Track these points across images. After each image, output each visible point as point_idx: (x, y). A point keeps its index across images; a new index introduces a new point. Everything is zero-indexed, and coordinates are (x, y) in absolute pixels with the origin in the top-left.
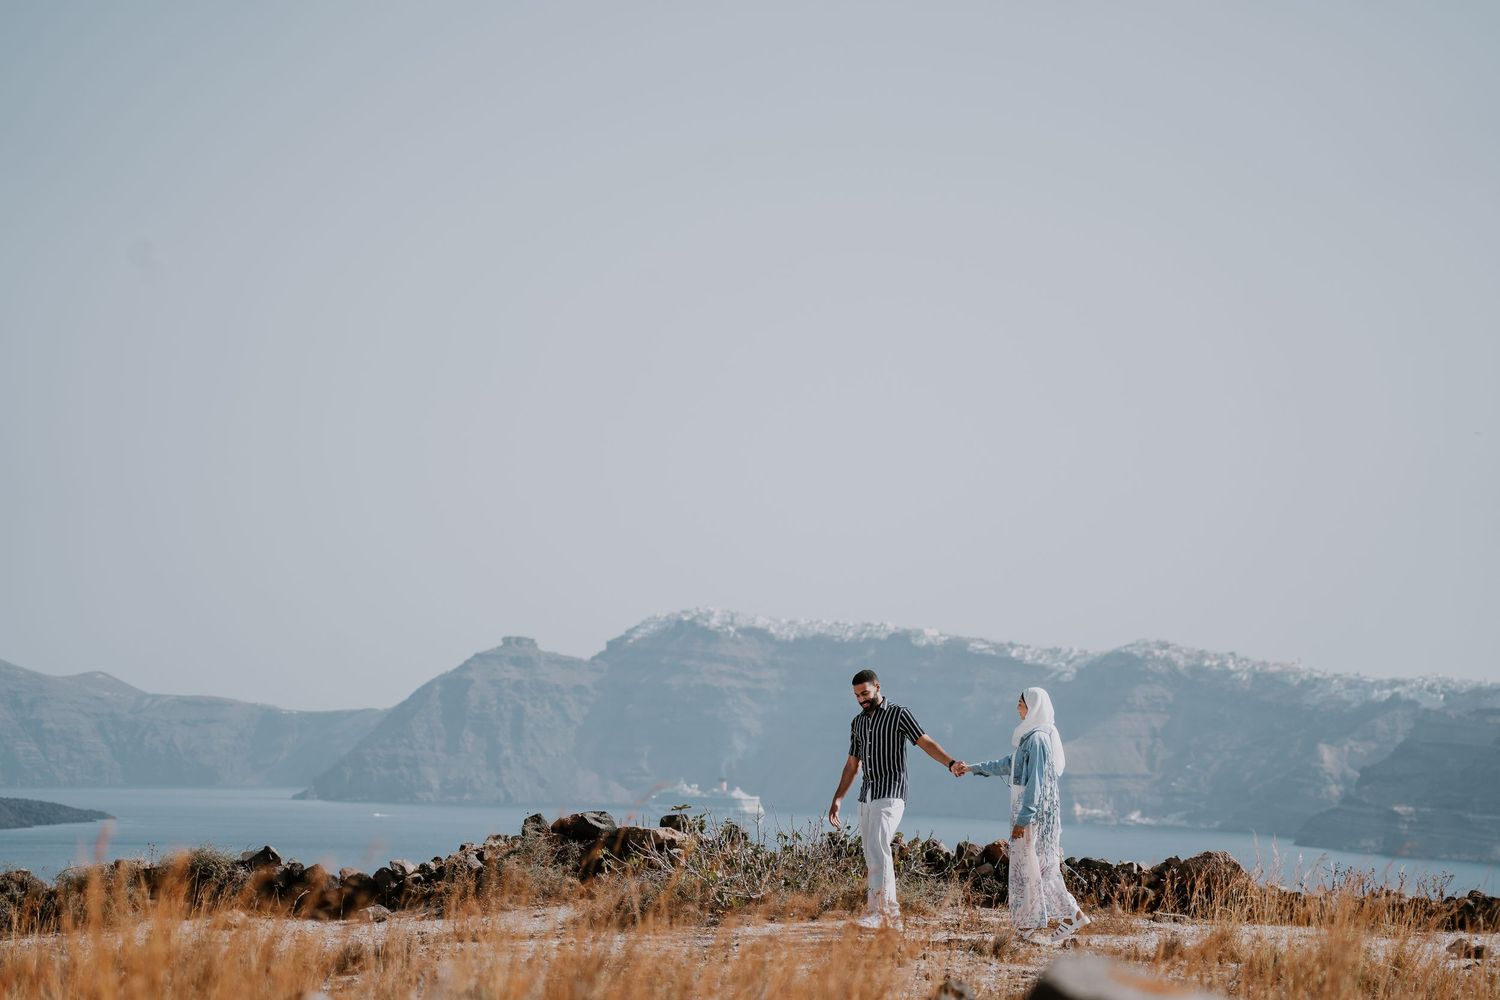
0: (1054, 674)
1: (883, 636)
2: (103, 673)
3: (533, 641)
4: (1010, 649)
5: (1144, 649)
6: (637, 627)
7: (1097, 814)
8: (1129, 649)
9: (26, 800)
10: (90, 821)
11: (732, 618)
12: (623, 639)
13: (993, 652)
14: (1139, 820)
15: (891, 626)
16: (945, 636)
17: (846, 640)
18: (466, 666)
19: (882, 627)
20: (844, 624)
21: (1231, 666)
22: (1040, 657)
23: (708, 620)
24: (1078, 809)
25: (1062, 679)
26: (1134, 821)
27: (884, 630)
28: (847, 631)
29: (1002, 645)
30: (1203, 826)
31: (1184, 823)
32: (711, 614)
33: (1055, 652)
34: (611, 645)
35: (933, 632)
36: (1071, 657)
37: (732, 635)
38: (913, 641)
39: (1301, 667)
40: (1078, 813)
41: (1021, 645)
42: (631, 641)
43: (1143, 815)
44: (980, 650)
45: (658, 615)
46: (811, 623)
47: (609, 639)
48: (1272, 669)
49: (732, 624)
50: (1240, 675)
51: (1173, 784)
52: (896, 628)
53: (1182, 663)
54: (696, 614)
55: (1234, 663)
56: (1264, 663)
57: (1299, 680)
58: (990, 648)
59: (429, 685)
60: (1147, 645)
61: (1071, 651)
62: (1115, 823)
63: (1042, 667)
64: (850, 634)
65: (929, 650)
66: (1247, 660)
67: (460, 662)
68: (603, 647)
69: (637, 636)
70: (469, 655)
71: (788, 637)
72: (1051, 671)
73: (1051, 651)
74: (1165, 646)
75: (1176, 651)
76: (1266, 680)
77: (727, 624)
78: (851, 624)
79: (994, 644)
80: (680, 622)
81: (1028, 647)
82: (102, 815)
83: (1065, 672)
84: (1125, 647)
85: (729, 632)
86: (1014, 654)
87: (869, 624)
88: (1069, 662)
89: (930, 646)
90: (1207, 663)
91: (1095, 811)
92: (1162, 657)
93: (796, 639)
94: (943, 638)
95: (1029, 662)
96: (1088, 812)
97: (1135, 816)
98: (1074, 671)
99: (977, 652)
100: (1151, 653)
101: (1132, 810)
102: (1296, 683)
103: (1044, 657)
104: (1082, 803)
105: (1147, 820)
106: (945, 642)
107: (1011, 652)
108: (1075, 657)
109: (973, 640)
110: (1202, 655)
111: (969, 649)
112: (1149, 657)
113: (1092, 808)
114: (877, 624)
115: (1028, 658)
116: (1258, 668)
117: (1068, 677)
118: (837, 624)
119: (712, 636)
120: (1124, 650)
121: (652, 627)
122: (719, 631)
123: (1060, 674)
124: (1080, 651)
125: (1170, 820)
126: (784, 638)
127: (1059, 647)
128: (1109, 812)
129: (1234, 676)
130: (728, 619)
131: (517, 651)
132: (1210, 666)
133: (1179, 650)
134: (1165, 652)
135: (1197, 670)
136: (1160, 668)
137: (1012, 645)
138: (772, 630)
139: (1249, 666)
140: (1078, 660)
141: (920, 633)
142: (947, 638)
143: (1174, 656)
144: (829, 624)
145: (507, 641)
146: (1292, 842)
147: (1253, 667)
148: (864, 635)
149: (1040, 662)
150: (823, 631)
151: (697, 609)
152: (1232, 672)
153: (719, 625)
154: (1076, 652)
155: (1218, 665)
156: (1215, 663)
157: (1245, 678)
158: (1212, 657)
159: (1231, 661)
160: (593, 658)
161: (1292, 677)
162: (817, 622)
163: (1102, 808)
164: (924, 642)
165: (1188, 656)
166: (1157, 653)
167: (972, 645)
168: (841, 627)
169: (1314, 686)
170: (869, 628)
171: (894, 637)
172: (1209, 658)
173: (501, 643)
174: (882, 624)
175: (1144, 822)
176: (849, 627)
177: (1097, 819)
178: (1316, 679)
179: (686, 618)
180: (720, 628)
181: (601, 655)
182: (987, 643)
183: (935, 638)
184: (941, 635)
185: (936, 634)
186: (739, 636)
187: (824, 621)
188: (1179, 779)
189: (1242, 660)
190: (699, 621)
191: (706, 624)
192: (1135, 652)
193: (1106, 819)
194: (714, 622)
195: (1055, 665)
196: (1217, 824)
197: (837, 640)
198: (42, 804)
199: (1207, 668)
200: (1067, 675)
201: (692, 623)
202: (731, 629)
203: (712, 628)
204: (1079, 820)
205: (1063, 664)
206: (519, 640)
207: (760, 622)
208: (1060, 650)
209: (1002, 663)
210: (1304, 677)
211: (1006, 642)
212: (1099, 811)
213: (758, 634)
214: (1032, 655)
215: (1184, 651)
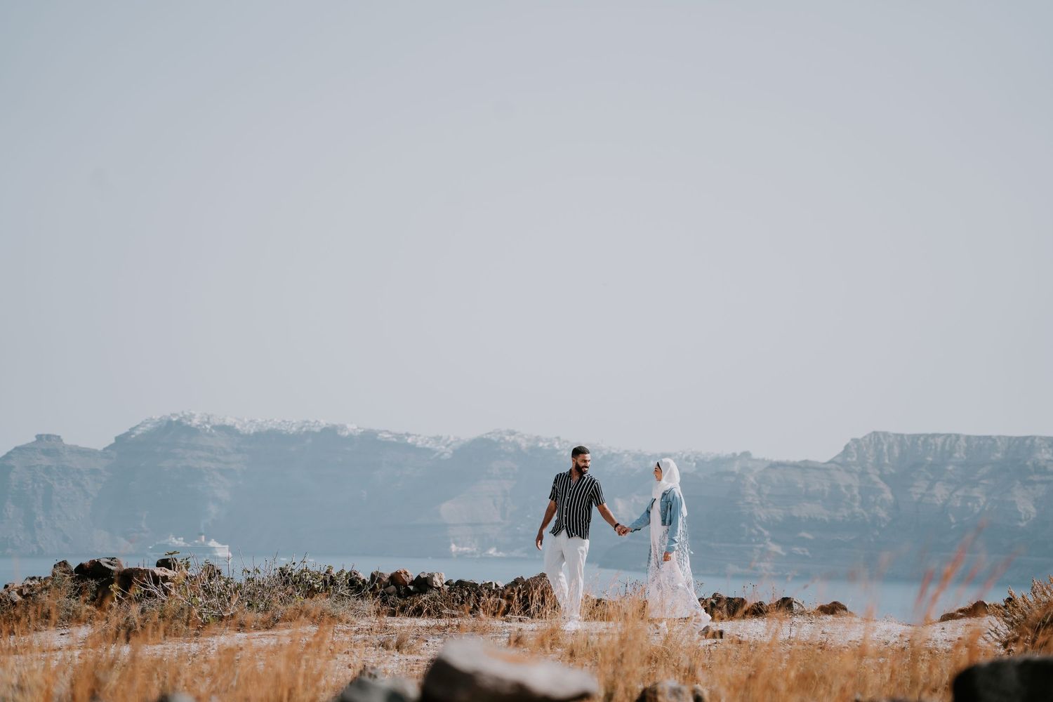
0: (437, 454)
1: (317, 430)
3: (59, 437)
4: (406, 438)
5: (499, 436)
6: (138, 426)
7: (467, 551)
8: (488, 436)
11: (208, 419)
12: (127, 434)
13: (395, 440)
14: (495, 554)
15: (323, 423)
16: (361, 429)
17: (291, 433)
19: (317, 424)
21: (557, 446)
22: (427, 443)
23: (190, 421)
24: (453, 547)
25: (442, 457)
26: (491, 555)
28: (291, 427)
29: (402, 434)
31: (525, 555)
32: (193, 416)
33: (438, 439)
34: (117, 438)
35: (352, 427)
36: (448, 442)
37: (208, 431)
38: (339, 433)
39: (603, 446)
40: (453, 551)
41: (413, 435)
42: (133, 436)
43: (498, 551)
44: (387, 438)
45: (154, 417)
46: (266, 421)
47: (117, 435)
49: (208, 423)
50: (562, 452)
51: (518, 528)
52: (327, 424)
53: (524, 445)
54: (181, 416)
55: (559, 444)
57: (602, 455)
58: (393, 437)
60: (500, 433)
61: (449, 438)
62: (478, 556)
63: (429, 450)
64: (294, 429)
65: (350, 439)
66: (567, 442)
68: (113, 441)
69: (138, 432)
70: (10, 448)
71: (250, 431)
72: (435, 452)
73: (434, 438)
74: (512, 433)
75: (520, 436)
77: (205, 423)
78: (294, 421)
79: (396, 434)
80: (170, 422)
81: (419, 436)
83: (445, 452)
84: (486, 434)
85: (206, 428)
86: (410, 440)
87: (307, 422)
88: (448, 446)
89: (351, 436)
90: (541, 444)
91: (465, 549)
92: (511, 441)
93: (255, 433)
94: (360, 431)
95: (420, 446)
96: (460, 549)
97: (492, 552)
98: (451, 452)
99: (384, 440)
100: (504, 438)
101: (491, 547)
102: (600, 457)
103: (430, 442)
104: (456, 543)
105: (501, 554)
106: (361, 433)
108: (452, 442)
109: (381, 432)
110: (538, 439)
111: (378, 438)
112: (502, 441)
113: (463, 547)
114: (313, 421)
115: (419, 444)
117: (447, 456)
118: (284, 421)
119: (193, 431)
120: (485, 437)
121: (149, 425)
122: (199, 428)
123: (442, 454)
124: (455, 438)
125: (516, 553)
126: (246, 432)
127: (440, 435)
128: (475, 549)
129: (559, 453)
130: (206, 420)
131: (47, 445)
132: (543, 446)
133: (522, 436)
134: (513, 437)
135: (534, 450)
136: (510, 448)
137: (408, 435)
138: (238, 427)
140: (454, 444)
141: (343, 427)
142: (362, 430)
143: (519, 440)
144: (279, 421)
145: (39, 437)
148: (304, 429)
149: (427, 446)
150: (275, 427)
151: (183, 412)
152: (558, 451)
153: (198, 423)
154: (452, 439)
155: (549, 446)
156: (546, 445)
158: (544, 440)
159: (557, 443)
160: (105, 449)
162: (271, 420)
163: (470, 547)
164: (347, 434)
165: (528, 440)
166: (507, 438)
167: (380, 435)
168: (288, 423)
170: (307, 424)
171: (325, 430)
172: (542, 441)
173: (35, 439)
174: (317, 421)
175: (498, 555)
176: (293, 424)
177: (466, 554)
178: (614, 454)
179: (174, 419)
180: (200, 425)
181: (111, 447)
182: (390, 433)
183: (354, 430)
184: (358, 428)
185: (355, 427)
186: (214, 431)
187: (275, 420)
188: (522, 525)
189: (564, 442)
190: (184, 421)
191: (189, 423)
192: (493, 438)
193: (472, 554)
194: (196, 422)
195: (438, 448)
197: (284, 433)
199: (541, 448)
200: (446, 455)
201: (179, 423)
202: (208, 426)
203: (193, 426)
204: (454, 555)
205: (443, 447)
206: (48, 437)
207: (229, 421)
208: (441, 437)
209: (401, 447)
210: (605, 453)
211: (404, 433)
212: (468, 549)
213: (228, 430)
214: (422, 441)
215: (526, 437)
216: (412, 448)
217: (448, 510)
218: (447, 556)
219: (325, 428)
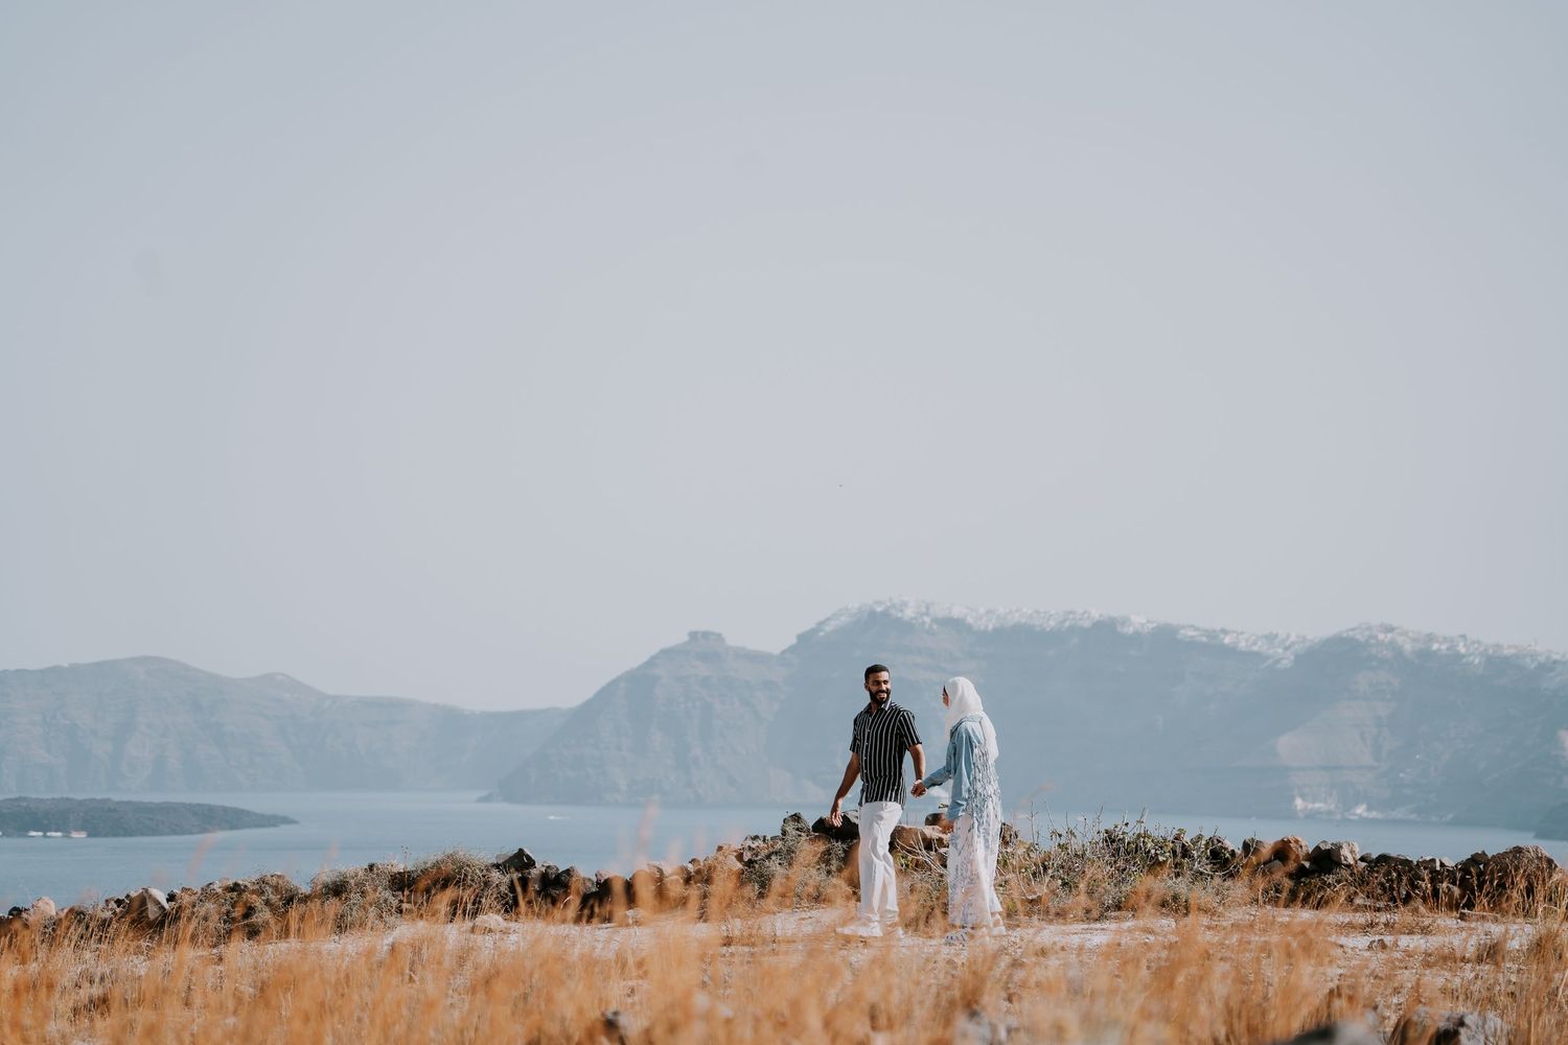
0: (1270, 661)
1: (1087, 624)
2: (283, 675)
3: (720, 635)
4: (1222, 636)
5: (1367, 633)
6: (828, 619)
7: (1320, 808)
8: (1351, 633)
9: (210, 806)
10: (274, 826)
11: (928, 608)
12: (814, 631)
13: (1204, 639)
14: (1365, 814)
15: (1095, 614)
16: (1153, 622)
17: (1048, 629)
18: (651, 663)
19: (1086, 615)
20: (1045, 613)
21: (1463, 650)
22: (1255, 643)
23: (902, 611)
24: (1299, 803)
25: (1279, 666)
26: (1360, 815)
27: (1088, 618)
28: (1049, 619)
29: (1214, 631)
30: (1434, 819)
31: (1413, 816)
32: (904, 604)
33: (1271, 638)
34: (801, 637)
35: (1140, 619)
36: (1288, 643)
37: (927, 626)
38: (1119, 629)
39: (1538, 648)
40: (1299, 808)
41: (1234, 632)
42: (822, 634)
43: (1369, 809)
44: (1192, 637)
45: (850, 606)
46: (1011, 611)
47: (799, 632)
48: (1507, 652)
49: (927, 614)
50: (1471, 659)
51: (1401, 775)
52: (1100, 616)
53: (1408, 647)
54: (889, 604)
55: (1465, 645)
56: (1498, 646)
57: (1536, 663)
58: (1202, 635)
59: (614, 683)
60: (1369, 628)
61: (1288, 636)
62: (1339, 817)
63: (1257, 655)
64: (1052, 623)
65: (1137, 638)
66: (1479, 642)
67: (645, 659)
68: (794, 641)
69: (828, 628)
71: (987, 627)
72: (1268, 658)
73: (1266, 637)
74: (1391, 629)
75: (1401, 634)
76: (1499, 664)
77: (922, 614)
78: (1053, 612)
79: (1206, 631)
80: (872, 613)
81: (1242, 633)
82: (286, 820)
83: (1282, 659)
84: (1347, 631)
85: (924, 623)
86: (1227, 640)
87: (1071, 612)
88: (1287, 649)
89: (1137, 633)
90: (1435, 646)
91: (1317, 805)
92: (1386, 640)
93: (995, 629)
94: (1151, 626)
95: (1244, 649)
96: (1310, 806)
97: (1361, 810)
98: (1292, 657)
99: (1187, 640)
100: (1376, 637)
101: (1357, 804)
102: (1533, 666)
103: (1260, 643)
104: (1303, 797)
105: (1374, 814)
106: (1153, 629)
107: (1224, 639)
108: (1293, 643)
109: (1183, 627)
110: (1431, 638)
111: (1179, 637)
112: (1372, 641)
113: (1313, 803)
114: (1082, 611)
115: (1242, 645)
116: (1491, 651)
117: (1286, 663)
118: (1037, 612)
119: (906, 627)
120: (1345, 635)
121: (843, 618)
122: (914, 621)
123: (1278, 661)
124: (1298, 637)
125: (1399, 813)
126: (982, 628)
127: (1275, 632)
128: (1333, 806)
129: (1464, 660)
130: (924, 610)
131: (705, 646)
132: (1439, 650)
133: (1405, 633)
134: (1389, 635)
135: (1425, 655)
136: (1385, 652)
137: (1225, 632)
138: (970, 620)
139: (1481, 649)
140: (1296, 646)
141: (1125, 621)
142: (1155, 625)
143: (1400, 640)
144: (1030, 612)
145: (694, 635)
146: (1532, 834)
147: (1486, 650)
148: (1067, 624)
149: (1255, 648)
150: (1024, 620)
151: (891, 599)
152: (1463, 656)
153: (913, 615)
154: (1293, 638)
155: (1448, 649)
156: (1444, 647)
157: (1477, 661)
158: (1441, 639)
159: (1461, 644)
160: (783, 652)
161: (1528, 660)
162: (1017, 611)
163: (1326, 802)
164: (1131, 630)
165: (1415, 640)
166: (1381, 636)
167: (1182, 631)
168: (1042, 615)
169: (1552, 670)
170: (1071, 616)
171: (1099, 625)
172: (1437, 642)
173: (687, 638)
174: (1085, 612)
175: (1371, 816)
176: (1051, 616)
177: (1320, 813)
178: (1555, 662)
179: (879, 609)
180: (915, 618)
181: (792, 649)
182: (1197, 629)
183: (1143, 625)
184: (1148, 622)
185: (1144, 621)
186: (935, 627)
187: (1024, 610)
188: (1408, 770)
189: (1473, 643)
190: (893, 612)
191: (900, 615)
192: (1357, 637)
193: (1329, 813)
194: (909, 613)
195: (1271, 652)
196: (1450, 816)
197: (1038, 629)
198: (225, 809)
199: (1435, 652)
200: (1285, 662)
201: (885, 614)
202: (927, 619)
203: (906, 618)
204: (1301, 814)
205: (1280, 651)
206: (706, 635)
207: (957, 612)
208: (1276, 636)
209: (1214, 649)
210: (1542, 659)
211: (1218, 628)
212: (1322, 805)
213: (954, 624)
214: (1247, 641)
215: (1411, 634)
216: (1231, 652)
217: (1288, 746)
218: (1290, 815)
219: (1098, 622)
